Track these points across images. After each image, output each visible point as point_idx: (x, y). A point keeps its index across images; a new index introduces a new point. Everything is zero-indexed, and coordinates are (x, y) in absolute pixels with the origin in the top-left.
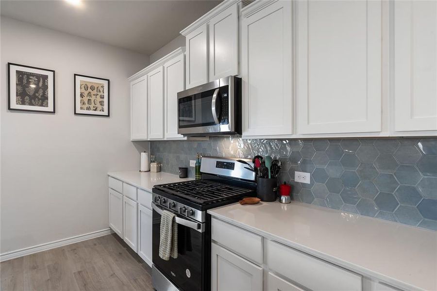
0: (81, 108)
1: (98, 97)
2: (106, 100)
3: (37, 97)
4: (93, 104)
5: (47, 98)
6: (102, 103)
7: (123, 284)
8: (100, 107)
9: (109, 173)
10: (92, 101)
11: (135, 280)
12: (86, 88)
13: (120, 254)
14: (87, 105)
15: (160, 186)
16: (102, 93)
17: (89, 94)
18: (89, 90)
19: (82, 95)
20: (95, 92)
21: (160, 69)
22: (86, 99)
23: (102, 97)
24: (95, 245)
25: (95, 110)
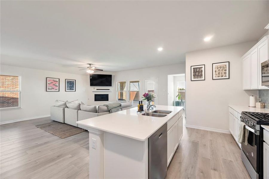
0: (215, 77)
1: (224, 71)
2: (227, 72)
3: (199, 75)
4: (221, 74)
5: (202, 75)
6: (225, 73)
7: (227, 152)
8: (224, 75)
9: (229, 105)
10: (221, 73)
11: (234, 154)
12: (218, 68)
13: (231, 142)
14: (218, 75)
15: (247, 112)
16: (225, 69)
17: (219, 70)
18: (219, 68)
19: (216, 72)
20: (222, 69)
21: (256, 50)
22: (217, 73)
23: (226, 70)
24: (221, 135)
25: (222, 77)
